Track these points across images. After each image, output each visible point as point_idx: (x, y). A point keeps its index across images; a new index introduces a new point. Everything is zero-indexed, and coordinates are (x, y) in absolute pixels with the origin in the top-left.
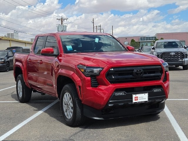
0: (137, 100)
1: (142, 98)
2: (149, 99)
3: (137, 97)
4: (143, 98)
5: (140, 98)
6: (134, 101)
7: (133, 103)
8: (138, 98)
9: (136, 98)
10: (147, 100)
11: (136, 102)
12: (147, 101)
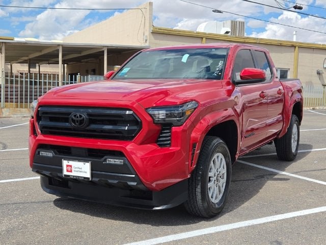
0: (71, 171)
1: (79, 170)
2: (92, 175)
3: (71, 166)
4: (81, 170)
5: (77, 170)
6: (65, 173)
7: (63, 176)
8: (73, 169)
9: (69, 168)
10: (88, 175)
11: (69, 176)
12: (88, 178)
